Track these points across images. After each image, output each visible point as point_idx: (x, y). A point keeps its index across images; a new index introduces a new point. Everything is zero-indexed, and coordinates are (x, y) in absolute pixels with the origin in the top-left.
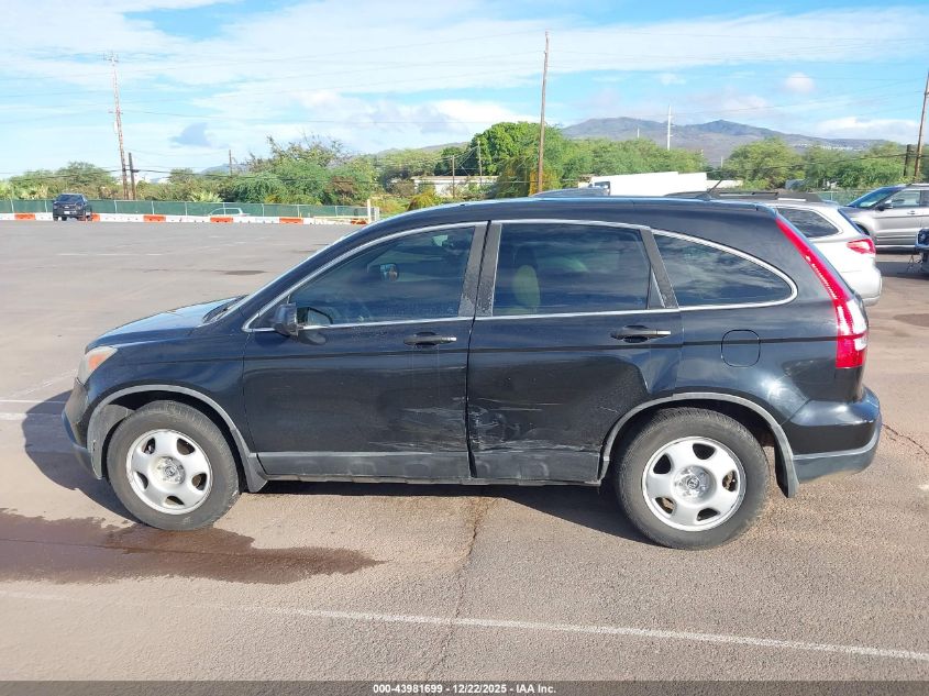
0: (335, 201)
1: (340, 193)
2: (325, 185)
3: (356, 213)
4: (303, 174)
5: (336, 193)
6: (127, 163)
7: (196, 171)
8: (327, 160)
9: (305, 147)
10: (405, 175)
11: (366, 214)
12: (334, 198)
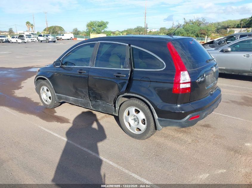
0: (200, 36)
1: (202, 34)
2: (197, 32)
3: (202, 40)
4: (191, 28)
5: (200, 34)
6: (146, 26)
7: (166, 28)
8: (200, 25)
9: (194, 21)
10: (226, 28)
11: (205, 40)
12: (199, 35)
